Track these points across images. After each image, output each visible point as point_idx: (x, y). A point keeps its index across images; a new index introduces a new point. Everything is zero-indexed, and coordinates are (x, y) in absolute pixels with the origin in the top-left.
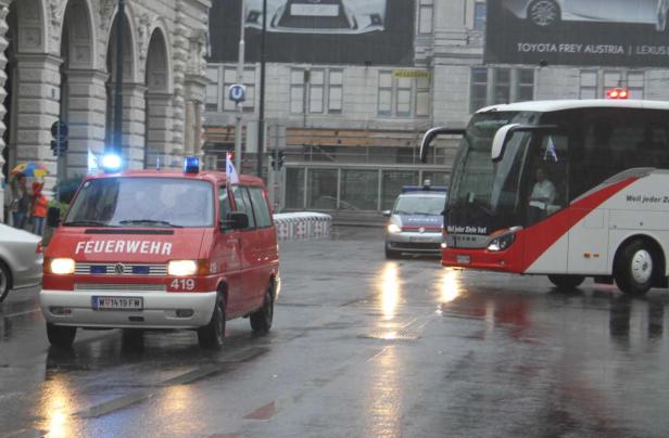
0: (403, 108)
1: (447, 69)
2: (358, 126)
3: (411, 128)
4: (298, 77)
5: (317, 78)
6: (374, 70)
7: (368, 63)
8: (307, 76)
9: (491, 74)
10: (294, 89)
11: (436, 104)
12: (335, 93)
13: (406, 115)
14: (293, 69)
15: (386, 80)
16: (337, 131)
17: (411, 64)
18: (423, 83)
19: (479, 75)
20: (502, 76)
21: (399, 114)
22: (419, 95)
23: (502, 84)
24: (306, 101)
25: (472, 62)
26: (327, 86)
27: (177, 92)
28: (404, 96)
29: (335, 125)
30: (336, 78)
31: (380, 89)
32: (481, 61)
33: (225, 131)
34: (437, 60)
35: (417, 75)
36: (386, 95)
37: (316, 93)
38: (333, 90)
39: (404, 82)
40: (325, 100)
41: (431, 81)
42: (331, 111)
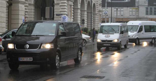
0: (134, 14)
2: (126, 18)
3: (135, 18)
4: (116, 10)
5: (119, 10)
6: (129, 8)
7: (128, 7)
8: (117, 9)
9: (149, 8)
10: (115, 12)
11: (140, 14)
12: (122, 12)
13: (134, 16)
14: (115, 8)
15: (131, 10)
16: (122, 19)
17: (135, 7)
18: (137, 10)
19: (147, 9)
20: (151, 9)
21: (133, 15)
22: (137, 12)
23: (151, 10)
24: (117, 13)
26: (121, 11)
27: (97, 13)
28: (134, 12)
30: (122, 9)
31: (130, 11)
32: (147, 6)
33: (103, 19)
34: (140, 6)
35: (136, 9)
36: (131, 12)
37: (119, 12)
38: (121, 12)
39: (134, 10)
40: (120, 13)
41: (139, 10)
42: (121, 15)
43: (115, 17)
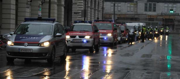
0: (132, 10)
1: (140, 3)
2: (123, 14)
3: (133, 14)
4: (113, 5)
5: (116, 5)
6: (126, 3)
7: (126, 2)
9: (148, 4)
10: (112, 7)
11: (138, 10)
12: (119, 8)
13: (132, 12)
14: (112, 3)
15: (129, 5)
16: (120, 15)
17: (133, 2)
18: (136, 6)
19: (146, 4)
20: (150, 5)
21: (131, 11)
22: (135, 8)
23: (150, 6)
24: (114, 9)
25: (145, 2)
26: (118, 6)
27: (101, 10)
28: (132, 8)
29: (119, 13)
31: (128, 7)
32: (146, 2)
34: (138, 2)
35: (135, 4)
36: (129, 8)
37: (116, 7)
38: (119, 7)
39: (132, 6)
40: (117, 9)
41: (137, 5)
42: (119, 11)
43: (111, 12)
